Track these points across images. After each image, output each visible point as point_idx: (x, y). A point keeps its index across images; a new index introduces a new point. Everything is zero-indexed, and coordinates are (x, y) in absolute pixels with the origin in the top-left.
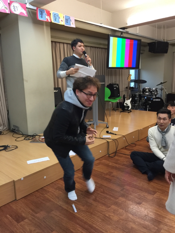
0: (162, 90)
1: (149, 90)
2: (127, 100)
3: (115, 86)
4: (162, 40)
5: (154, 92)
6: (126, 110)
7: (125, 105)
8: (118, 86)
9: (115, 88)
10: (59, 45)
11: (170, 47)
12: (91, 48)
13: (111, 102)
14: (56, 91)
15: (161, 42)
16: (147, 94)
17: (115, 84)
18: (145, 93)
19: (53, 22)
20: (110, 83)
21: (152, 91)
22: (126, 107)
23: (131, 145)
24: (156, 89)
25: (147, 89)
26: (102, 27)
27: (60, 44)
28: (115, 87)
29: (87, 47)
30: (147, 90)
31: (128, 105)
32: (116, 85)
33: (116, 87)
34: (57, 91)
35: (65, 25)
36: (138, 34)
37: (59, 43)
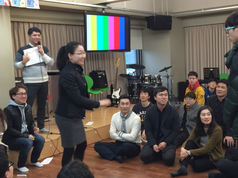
0: (168, 78)
1: (150, 77)
2: (115, 91)
3: (99, 73)
4: (164, 14)
5: (155, 80)
6: (114, 104)
7: (113, 97)
8: (105, 74)
9: (100, 77)
10: (22, 25)
11: (174, 22)
12: (67, 26)
13: (92, 94)
14: (18, 82)
15: (163, 16)
16: (147, 83)
17: (100, 71)
18: (145, 82)
19: (12, 5)
20: (93, 70)
21: (153, 79)
22: (114, 101)
23: (106, 140)
24: (158, 76)
25: (146, 76)
26: (74, 5)
27: (25, 23)
28: (100, 75)
29: (61, 25)
30: (147, 78)
31: (116, 97)
32: (102, 72)
33: (102, 75)
34: (20, 81)
35: (27, 7)
36: (126, 9)
37: (22, 23)
